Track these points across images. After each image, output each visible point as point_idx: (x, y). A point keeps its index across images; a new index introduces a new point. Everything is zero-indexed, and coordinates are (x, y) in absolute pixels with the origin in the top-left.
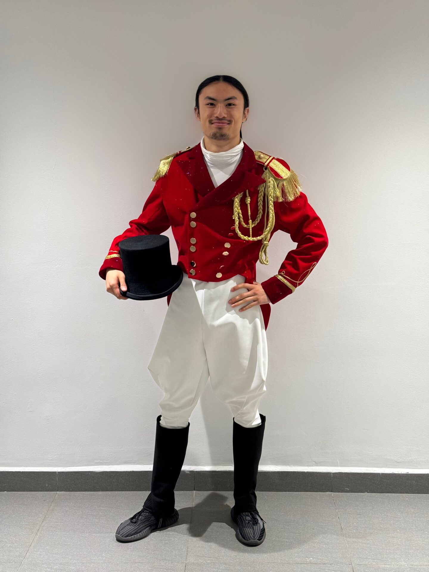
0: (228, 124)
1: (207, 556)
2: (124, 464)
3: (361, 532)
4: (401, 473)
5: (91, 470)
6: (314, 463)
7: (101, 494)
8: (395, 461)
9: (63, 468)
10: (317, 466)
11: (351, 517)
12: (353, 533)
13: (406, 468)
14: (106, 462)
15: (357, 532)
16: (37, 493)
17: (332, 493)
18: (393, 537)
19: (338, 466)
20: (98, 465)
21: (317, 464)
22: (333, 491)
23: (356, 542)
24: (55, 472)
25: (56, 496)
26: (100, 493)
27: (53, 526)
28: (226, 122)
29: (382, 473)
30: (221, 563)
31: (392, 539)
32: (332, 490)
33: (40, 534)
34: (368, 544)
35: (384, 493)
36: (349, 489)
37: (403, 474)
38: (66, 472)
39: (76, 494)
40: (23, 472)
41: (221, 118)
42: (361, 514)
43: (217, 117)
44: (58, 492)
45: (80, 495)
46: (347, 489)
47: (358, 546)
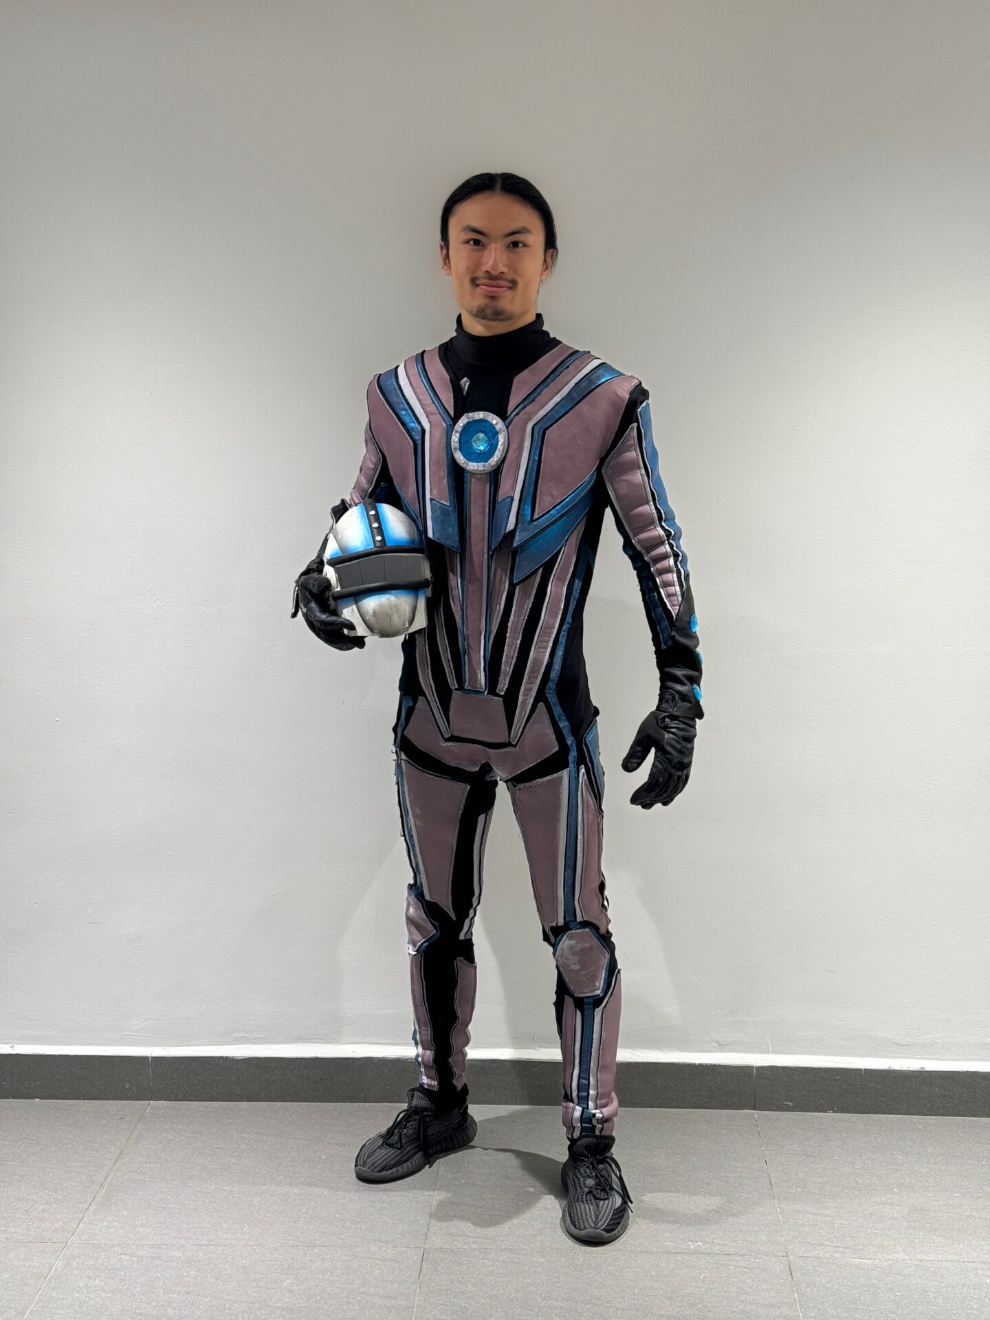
0: (510, 288)
1: (471, 1235)
2: (297, 1043)
3: (812, 1191)
4: (907, 1069)
5: (225, 1054)
6: (715, 1044)
7: (246, 1107)
8: (894, 1042)
9: (163, 1048)
10: (722, 1051)
11: (793, 1161)
12: (794, 1194)
13: (918, 1058)
14: (258, 1038)
15: (805, 1192)
16: (107, 1103)
17: (755, 1111)
18: (883, 1203)
19: (768, 1052)
20: (241, 1044)
21: (723, 1047)
22: (757, 1107)
23: (799, 1212)
24: (147, 1058)
25: (148, 1111)
26: (245, 1105)
27: (138, 1171)
28: (505, 283)
29: (865, 1070)
30: (501, 1250)
31: (880, 1207)
32: (755, 1104)
33: (110, 1187)
34: (826, 1216)
35: (869, 1113)
36: (792, 1104)
37: (913, 1071)
38: (169, 1057)
39: (191, 1107)
40: (75, 1056)
41: (494, 273)
42: (816, 1155)
43: (488, 272)
44: (151, 1102)
45: (200, 1108)
46: (788, 1103)
47: (805, 1220)
